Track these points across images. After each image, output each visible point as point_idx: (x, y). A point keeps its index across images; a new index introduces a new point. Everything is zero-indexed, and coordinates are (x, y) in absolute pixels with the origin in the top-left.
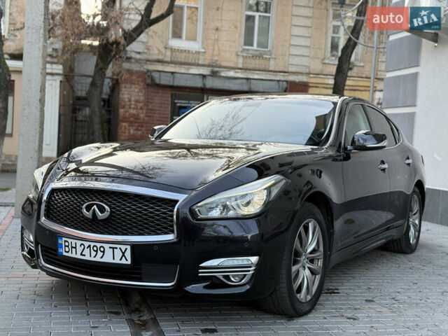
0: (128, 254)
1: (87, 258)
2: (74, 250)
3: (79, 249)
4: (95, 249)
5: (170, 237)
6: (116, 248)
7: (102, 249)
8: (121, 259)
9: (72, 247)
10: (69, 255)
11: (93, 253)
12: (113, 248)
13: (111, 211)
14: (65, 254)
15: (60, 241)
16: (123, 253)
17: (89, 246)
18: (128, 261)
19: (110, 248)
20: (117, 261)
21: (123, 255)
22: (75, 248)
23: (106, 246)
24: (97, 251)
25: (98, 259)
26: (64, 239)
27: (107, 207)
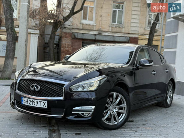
0: (46, 104)
1: (31, 105)
2: (27, 102)
3: (29, 102)
4: (34, 102)
5: (61, 98)
6: (42, 102)
7: (37, 102)
8: (43, 106)
9: (26, 101)
10: (25, 104)
11: (34, 104)
12: (41, 102)
13: (41, 88)
14: (24, 104)
15: (22, 99)
16: (44, 104)
17: (32, 101)
18: (46, 107)
19: (40, 102)
20: (42, 107)
21: (44, 105)
22: (27, 101)
23: (38, 101)
24: (35, 103)
25: (35, 106)
26: (24, 98)
27: (39, 87)
